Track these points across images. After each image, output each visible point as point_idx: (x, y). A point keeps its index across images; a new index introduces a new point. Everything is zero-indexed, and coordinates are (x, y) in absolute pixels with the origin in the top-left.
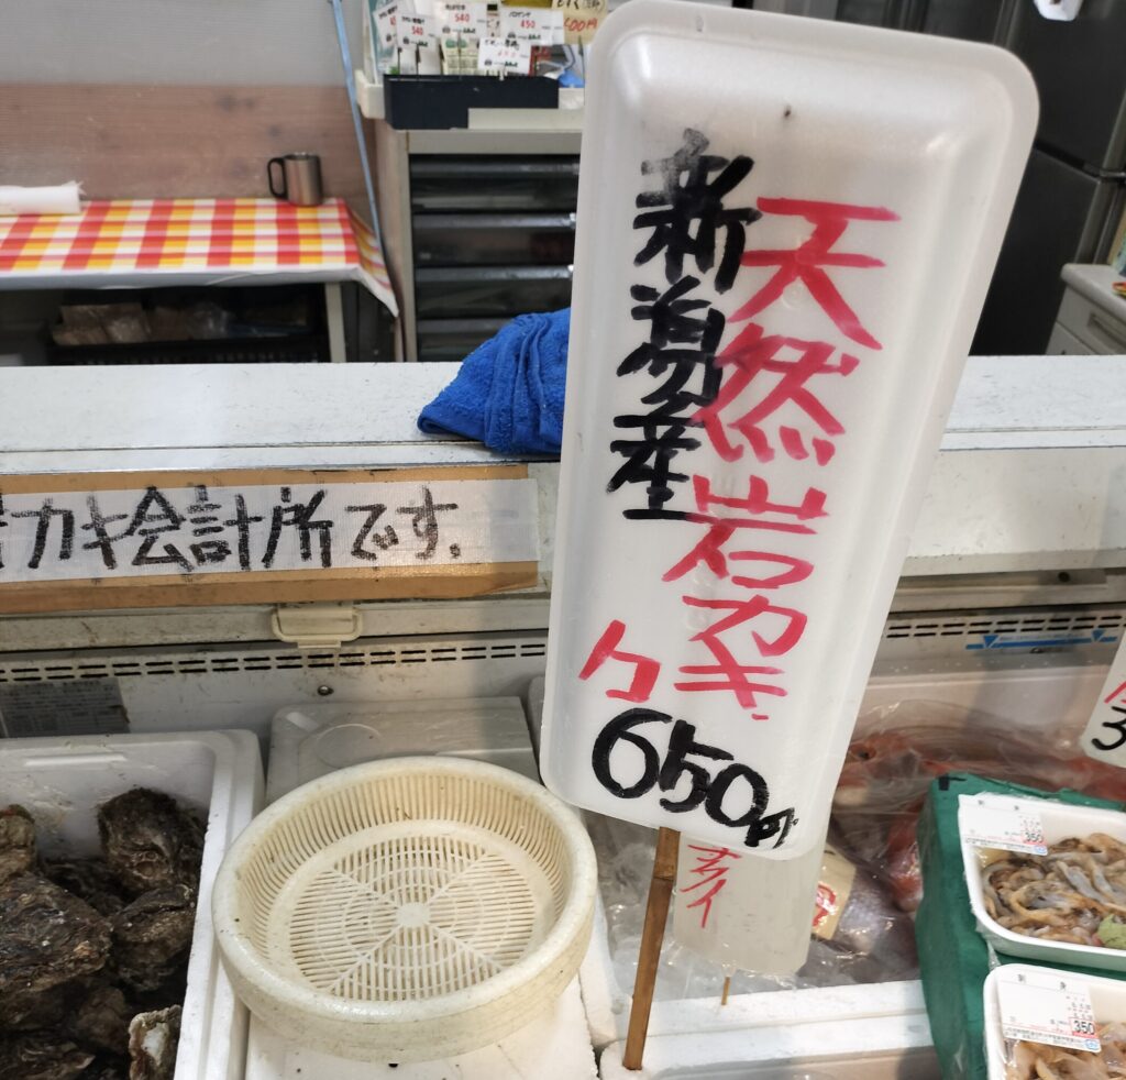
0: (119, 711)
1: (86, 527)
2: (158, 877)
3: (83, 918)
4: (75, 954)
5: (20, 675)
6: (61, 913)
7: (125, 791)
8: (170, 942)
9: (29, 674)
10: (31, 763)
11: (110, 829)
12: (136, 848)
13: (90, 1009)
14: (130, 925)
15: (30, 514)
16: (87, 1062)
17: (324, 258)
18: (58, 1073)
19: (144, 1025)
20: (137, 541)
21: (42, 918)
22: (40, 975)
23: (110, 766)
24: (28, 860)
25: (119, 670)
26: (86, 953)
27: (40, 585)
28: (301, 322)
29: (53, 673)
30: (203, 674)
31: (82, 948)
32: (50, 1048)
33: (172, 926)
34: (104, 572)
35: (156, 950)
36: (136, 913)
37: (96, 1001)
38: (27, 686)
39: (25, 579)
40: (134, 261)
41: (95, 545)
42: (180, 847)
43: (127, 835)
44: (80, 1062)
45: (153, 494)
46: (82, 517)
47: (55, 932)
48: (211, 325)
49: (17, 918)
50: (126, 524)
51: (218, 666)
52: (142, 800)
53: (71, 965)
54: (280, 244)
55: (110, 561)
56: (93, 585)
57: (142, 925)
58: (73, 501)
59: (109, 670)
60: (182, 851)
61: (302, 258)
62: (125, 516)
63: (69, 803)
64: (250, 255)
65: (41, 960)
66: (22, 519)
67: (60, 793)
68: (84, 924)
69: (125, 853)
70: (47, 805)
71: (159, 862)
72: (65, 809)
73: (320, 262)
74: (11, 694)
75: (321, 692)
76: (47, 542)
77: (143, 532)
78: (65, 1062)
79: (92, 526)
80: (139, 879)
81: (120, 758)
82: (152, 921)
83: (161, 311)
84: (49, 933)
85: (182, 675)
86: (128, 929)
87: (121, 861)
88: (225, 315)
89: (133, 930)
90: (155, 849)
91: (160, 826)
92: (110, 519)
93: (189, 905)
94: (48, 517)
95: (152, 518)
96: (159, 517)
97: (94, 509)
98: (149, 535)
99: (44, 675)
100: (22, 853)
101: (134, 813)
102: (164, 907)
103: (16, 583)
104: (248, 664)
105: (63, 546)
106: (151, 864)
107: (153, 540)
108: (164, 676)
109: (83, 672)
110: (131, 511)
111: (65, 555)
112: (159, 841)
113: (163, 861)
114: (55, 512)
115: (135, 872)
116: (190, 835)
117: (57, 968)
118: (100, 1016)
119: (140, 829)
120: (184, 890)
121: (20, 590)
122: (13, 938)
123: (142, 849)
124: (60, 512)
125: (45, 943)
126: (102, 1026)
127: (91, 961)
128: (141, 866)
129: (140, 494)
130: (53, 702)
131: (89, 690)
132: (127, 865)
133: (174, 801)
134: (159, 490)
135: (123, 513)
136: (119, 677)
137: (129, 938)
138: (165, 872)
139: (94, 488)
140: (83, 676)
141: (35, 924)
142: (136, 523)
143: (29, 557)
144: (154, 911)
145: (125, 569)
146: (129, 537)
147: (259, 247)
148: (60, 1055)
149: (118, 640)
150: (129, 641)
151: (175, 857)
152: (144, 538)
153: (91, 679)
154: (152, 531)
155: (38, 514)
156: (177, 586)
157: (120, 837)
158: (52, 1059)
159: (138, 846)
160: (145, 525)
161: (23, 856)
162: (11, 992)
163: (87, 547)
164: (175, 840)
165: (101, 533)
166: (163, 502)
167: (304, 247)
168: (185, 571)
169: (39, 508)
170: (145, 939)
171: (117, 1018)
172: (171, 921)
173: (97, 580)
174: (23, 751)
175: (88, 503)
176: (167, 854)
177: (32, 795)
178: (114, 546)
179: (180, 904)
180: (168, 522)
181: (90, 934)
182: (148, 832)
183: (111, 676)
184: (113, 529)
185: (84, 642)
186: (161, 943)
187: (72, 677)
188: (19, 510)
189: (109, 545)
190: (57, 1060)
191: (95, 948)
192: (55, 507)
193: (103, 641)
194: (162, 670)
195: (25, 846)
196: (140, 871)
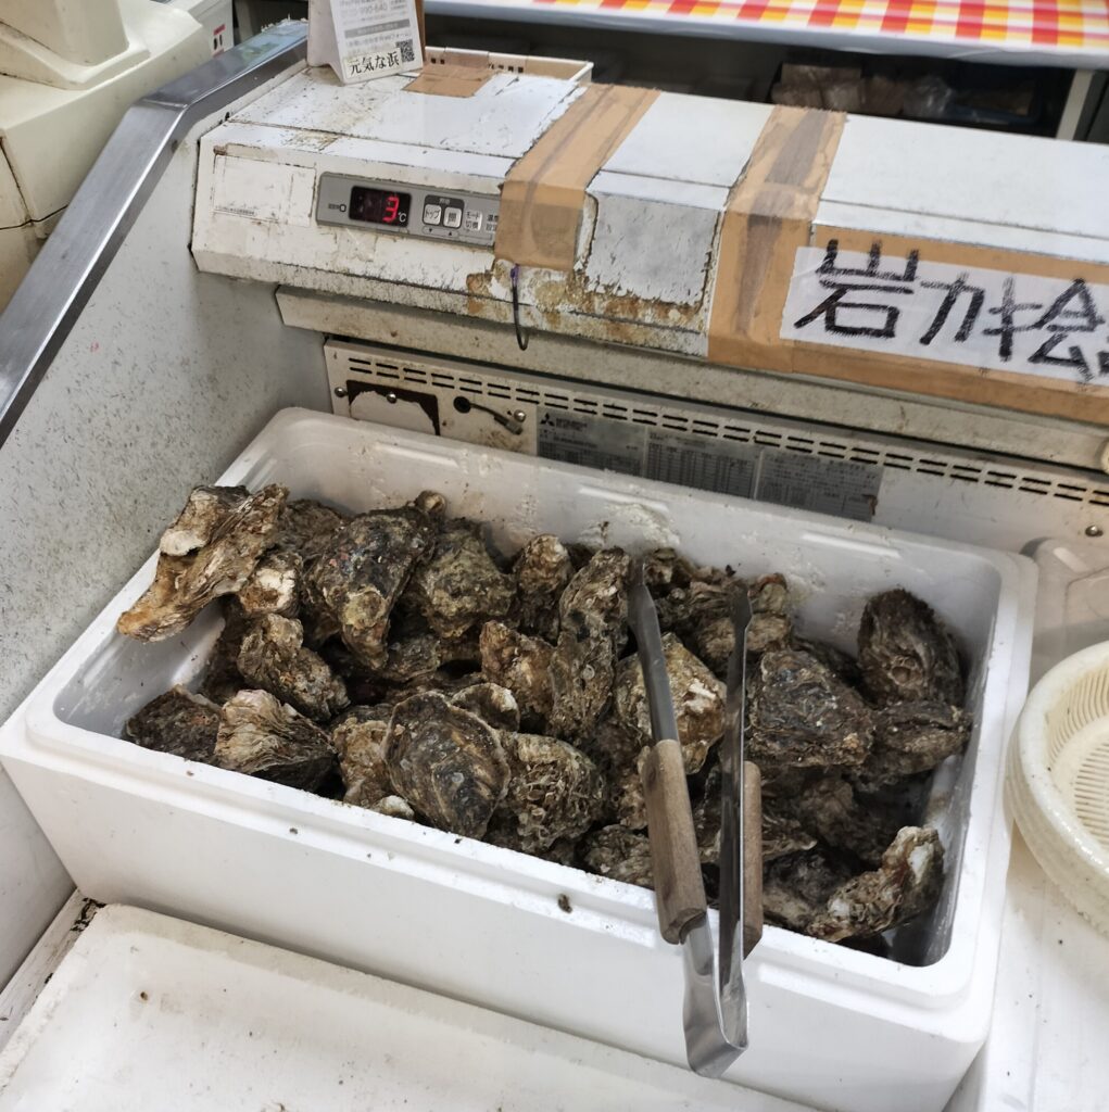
0: (870, 501)
1: (993, 311)
2: (910, 686)
3: (852, 708)
4: (843, 743)
5: (794, 444)
6: (834, 698)
7: (892, 589)
8: (926, 759)
9: (802, 445)
10: (808, 537)
11: (877, 625)
12: (898, 651)
13: (815, 793)
14: (895, 730)
15: (940, 286)
16: (812, 844)
17: (1086, 40)
18: (784, 846)
19: (915, 840)
20: (1044, 335)
21: (819, 698)
22: (813, 754)
23: (881, 559)
24: (785, 631)
25: (890, 460)
26: (855, 746)
27: (924, 364)
28: (1023, 111)
29: (826, 449)
30: (972, 484)
31: (851, 739)
32: (782, 820)
33: (936, 744)
34: (995, 362)
35: (909, 761)
36: (904, 720)
37: (823, 788)
38: (795, 456)
39: (911, 354)
40: (880, 23)
41: (997, 332)
42: (936, 662)
43: (892, 635)
44: (806, 843)
45: (1079, 287)
46: (993, 299)
47: (829, 715)
48: (930, 102)
49: (796, 690)
50: (1037, 315)
51: (993, 478)
52: (904, 602)
53: (840, 753)
54: (1035, 19)
55: (1005, 352)
56: (979, 374)
57: (908, 733)
58: (990, 281)
59: (881, 459)
60: (937, 666)
61: (1060, 38)
62: (1038, 307)
63: (823, 584)
64: (1003, 28)
65: (817, 740)
66: (930, 290)
67: (820, 573)
68: (853, 716)
69: (888, 653)
70: (801, 581)
71: (916, 671)
72: (816, 588)
73: (1081, 44)
74: (776, 460)
75: (1088, 532)
76: (947, 321)
77: (1054, 328)
78: (792, 838)
79: (1000, 311)
80: (890, 682)
81: (894, 554)
82: (918, 733)
83: (879, 81)
84: (824, 714)
85: (951, 480)
86: (893, 734)
87: (879, 660)
88: (949, 92)
89: (897, 736)
90: (915, 657)
91: (918, 632)
92: (1022, 307)
93: (957, 728)
94: (958, 293)
95: (1068, 314)
96: (1076, 314)
97: (1008, 292)
98: (1059, 333)
99: (816, 448)
100: (781, 623)
101: (899, 614)
102: (933, 722)
103: (900, 357)
104: (1024, 484)
105: (963, 327)
106: (908, 672)
107: (1061, 338)
108: (932, 476)
109: (854, 454)
110: (1048, 303)
111: (961, 337)
112: (920, 650)
113: (921, 671)
114: (967, 289)
115: (890, 675)
116: (946, 651)
117: (830, 752)
118: (827, 805)
119: (904, 632)
120: (953, 712)
121: (903, 365)
122: (792, 709)
123: (905, 653)
124: (972, 289)
125: (819, 723)
126: (827, 814)
127: (856, 755)
128: (897, 670)
129: (1065, 285)
130: (812, 477)
131: (851, 474)
132: (884, 665)
133: (932, 611)
134: (1088, 285)
135: (1037, 302)
136: (888, 468)
137: (890, 742)
138: (919, 682)
139: (1016, 270)
140: (853, 459)
141: (814, 702)
142: (1048, 316)
143: (923, 333)
144: (924, 723)
145: (1019, 364)
146: (1035, 330)
147: (1012, 20)
148: (789, 830)
149: (925, 433)
150: (937, 436)
151: (931, 669)
152: (1052, 334)
153: (860, 464)
154: (1062, 328)
155: (948, 287)
156: (1067, 393)
157: (885, 635)
158: (782, 831)
159: (899, 648)
160: (1058, 321)
161: (782, 626)
162: (785, 761)
163: (988, 332)
164: (933, 653)
165: (1007, 320)
166: (1087, 298)
167: (1063, 25)
168: (1081, 378)
169: (951, 280)
170: (907, 749)
171: (844, 813)
172: (937, 739)
173: (985, 370)
174: (808, 524)
175: (1005, 285)
176: (926, 666)
177: (793, 568)
178: (1016, 337)
179: (949, 725)
180: (1084, 322)
181: (858, 727)
182: (912, 638)
183: (880, 465)
184: (1021, 318)
185: (891, 427)
186: (917, 757)
187: (842, 457)
188: (930, 279)
189: (1011, 335)
190: (787, 834)
191: (862, 743)
192: (968, 283)
193: (910, 430)
194: (932, 469)
195: (784, 617)
196: (894, 674)
